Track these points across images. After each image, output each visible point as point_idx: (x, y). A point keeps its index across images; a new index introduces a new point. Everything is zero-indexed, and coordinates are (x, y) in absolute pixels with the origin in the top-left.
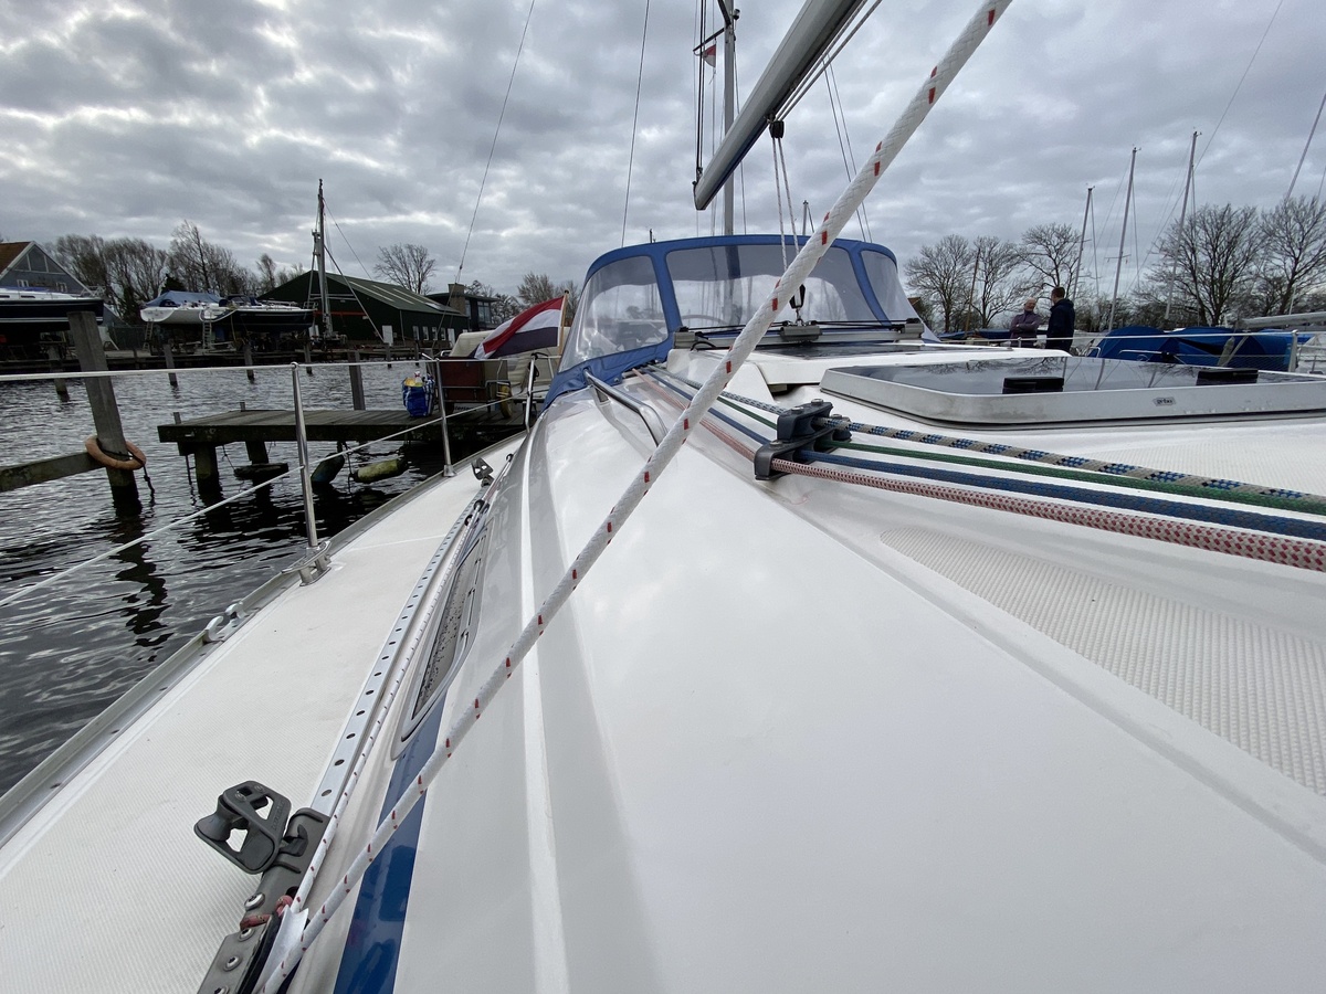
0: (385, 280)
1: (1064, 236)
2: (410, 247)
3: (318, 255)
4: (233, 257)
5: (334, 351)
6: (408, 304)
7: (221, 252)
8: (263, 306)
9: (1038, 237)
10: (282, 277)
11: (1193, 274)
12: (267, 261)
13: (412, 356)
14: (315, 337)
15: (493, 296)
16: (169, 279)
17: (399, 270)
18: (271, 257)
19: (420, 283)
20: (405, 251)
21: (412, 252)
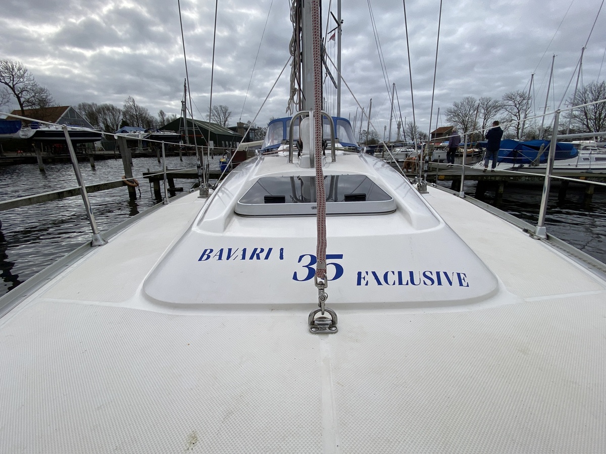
0: (211, 121)
1: (522, 96)
2: (221, 106)
3: (184, 111)
4: (148, 111)
5: (190, 152)
6: (220, 132)
8: (162, 132)
9: (510, 98)
10: (168, 120)
11: (586, 114)
12: (162, 113)
13: (222, 154)
14: (182, 146)
15: (257, 128)
16: (123, 122)
17: (216, 116)
18: (163, 111)
19: (225, 122)
20: (219, 108)
21: (222, 109)
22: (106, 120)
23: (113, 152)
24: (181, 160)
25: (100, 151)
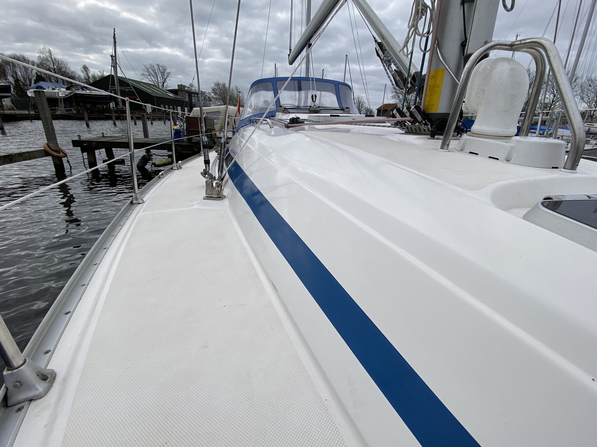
0: (146, 81)
2: (158, 65)
3: (114, 67)
4: (69, 65)
6: (158, 93)
7: (62, 62)
8: (88, 91)
10: (94, 77)
12: (85, 68)
13: (162, 119)
14: (113, 108)
15: (199, 92)
16: (38, 76)
17: (153, 76)
18: (87, 66)
19: (163, 83)
20: (156, 67)
21: (159, 68)
22: (16, 73)
23: (27, 112)
24: (115, 124)
25: (9, 110)
